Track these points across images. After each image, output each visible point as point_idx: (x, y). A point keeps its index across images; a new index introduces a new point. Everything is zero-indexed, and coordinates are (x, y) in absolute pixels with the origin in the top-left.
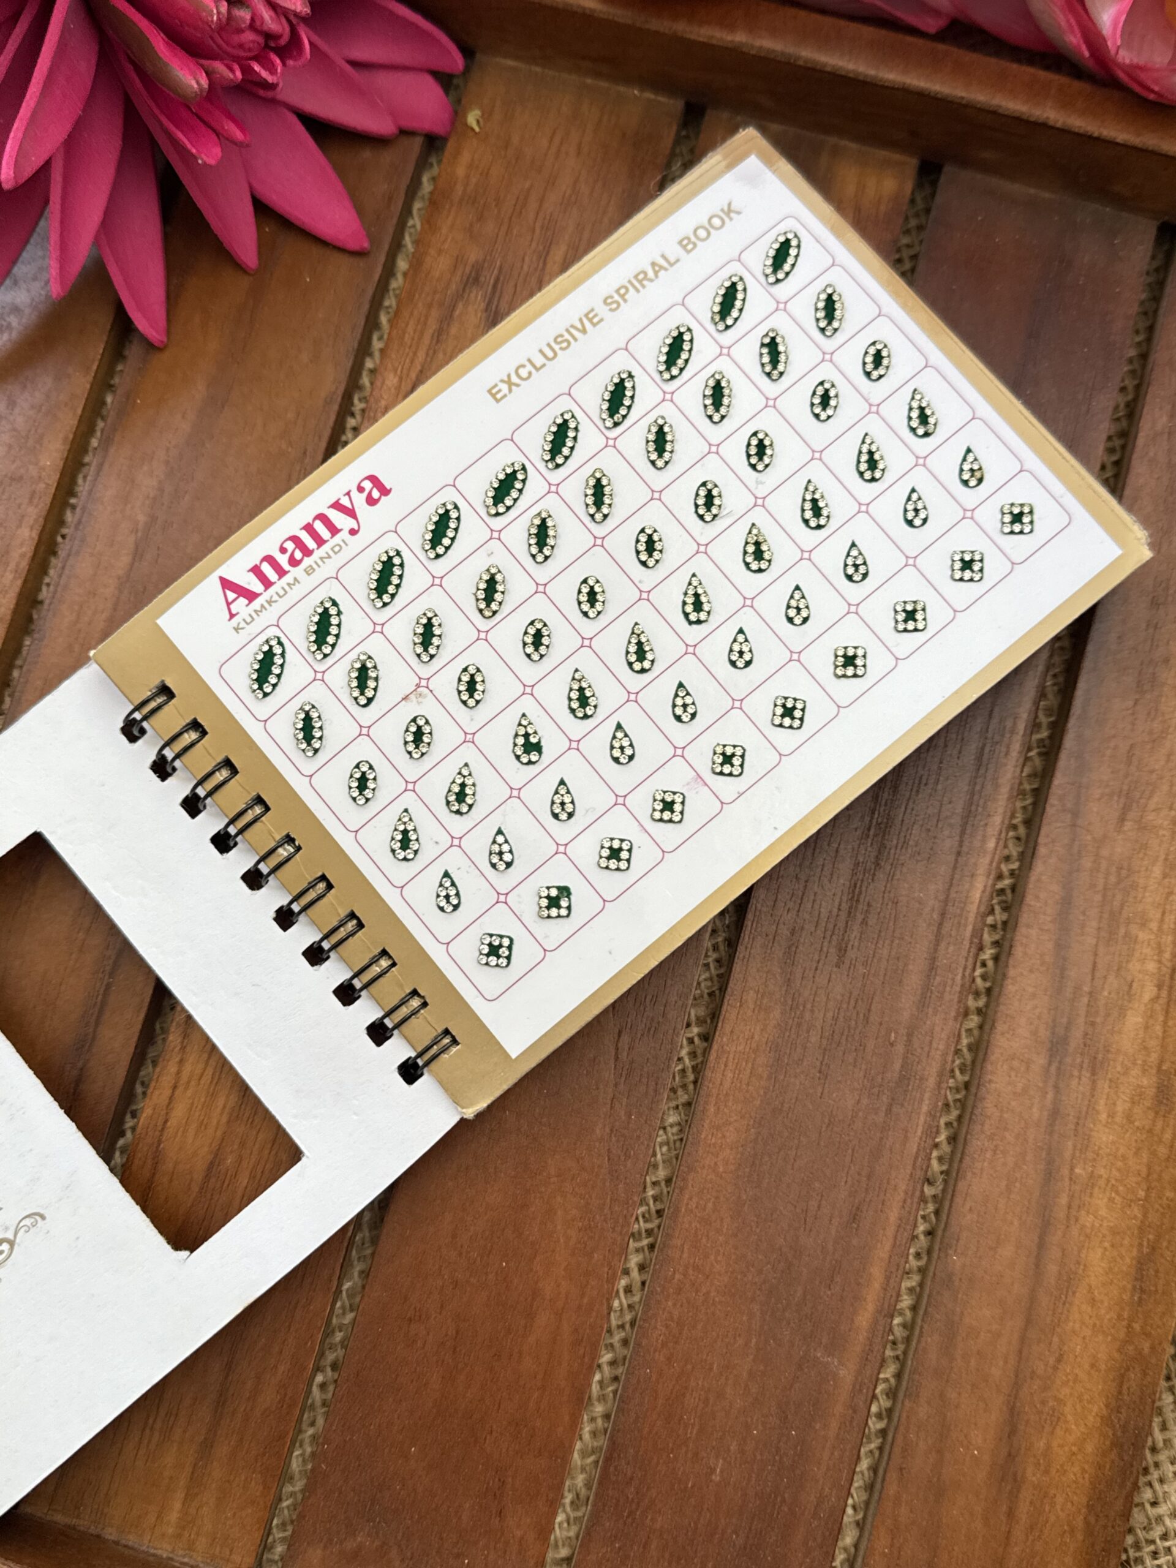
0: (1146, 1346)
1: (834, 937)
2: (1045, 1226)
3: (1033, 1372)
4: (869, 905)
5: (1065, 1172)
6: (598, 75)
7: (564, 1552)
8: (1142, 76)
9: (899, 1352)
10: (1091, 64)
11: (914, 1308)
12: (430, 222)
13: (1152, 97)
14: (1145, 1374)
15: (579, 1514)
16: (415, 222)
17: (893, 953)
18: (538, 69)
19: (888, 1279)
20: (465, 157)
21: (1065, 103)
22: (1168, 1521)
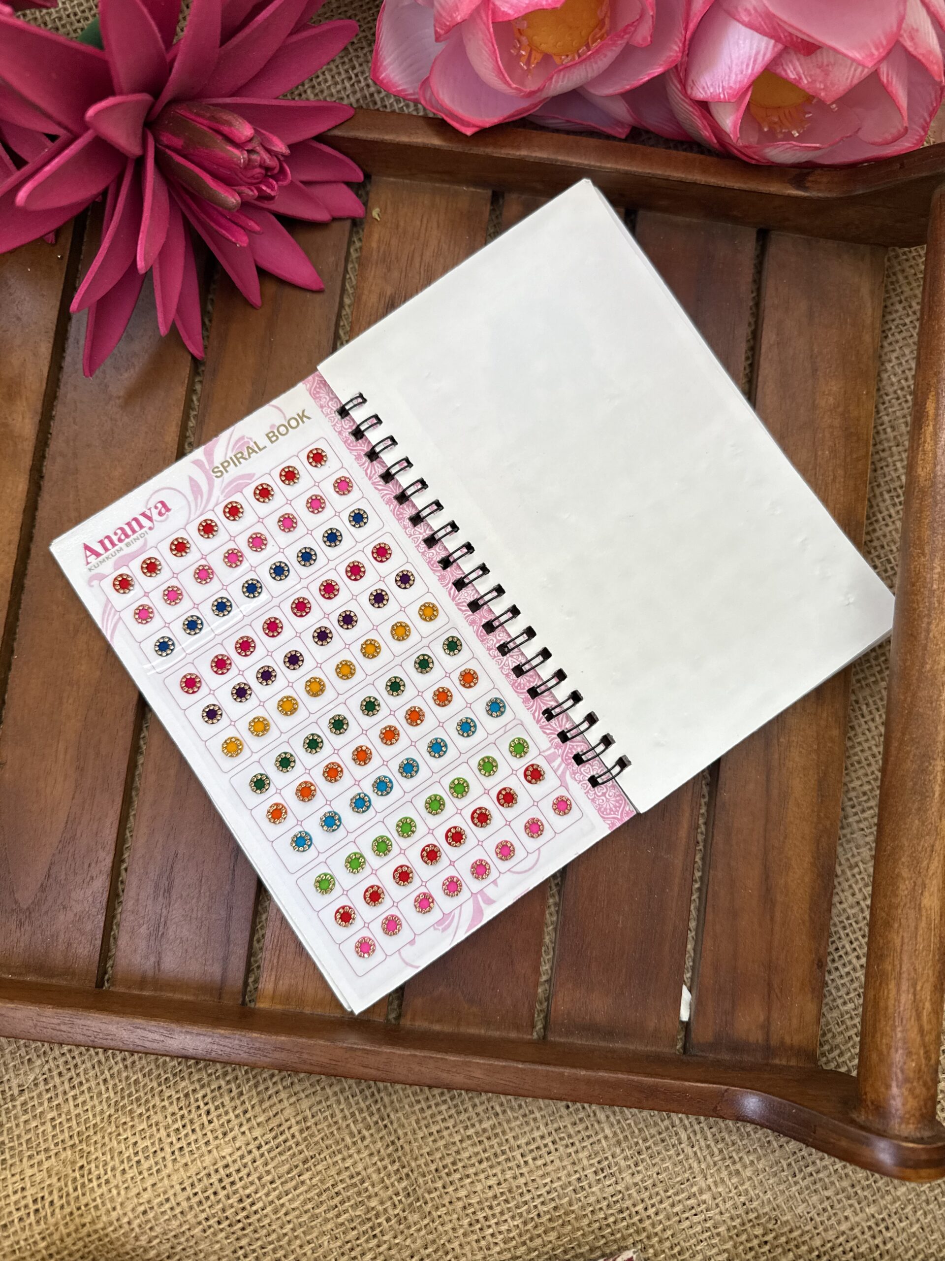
0: (828, 823)
2: (769, 771)
3: (773, 846)
5: (775, 741)
6: (443, 181)
7: (544, 978)
8: (749, 152)
9: (701, 847)
10: (717, 146)
11: (705, 824)
12: (361, 276)
13: (754, 162)
14: (829, 838)
15: (550, 956)
16: (351, 275)
18: (408, 181)
19: (692, 810)
20: (376, 236)
21: (704, 171)
22: (849, 910)
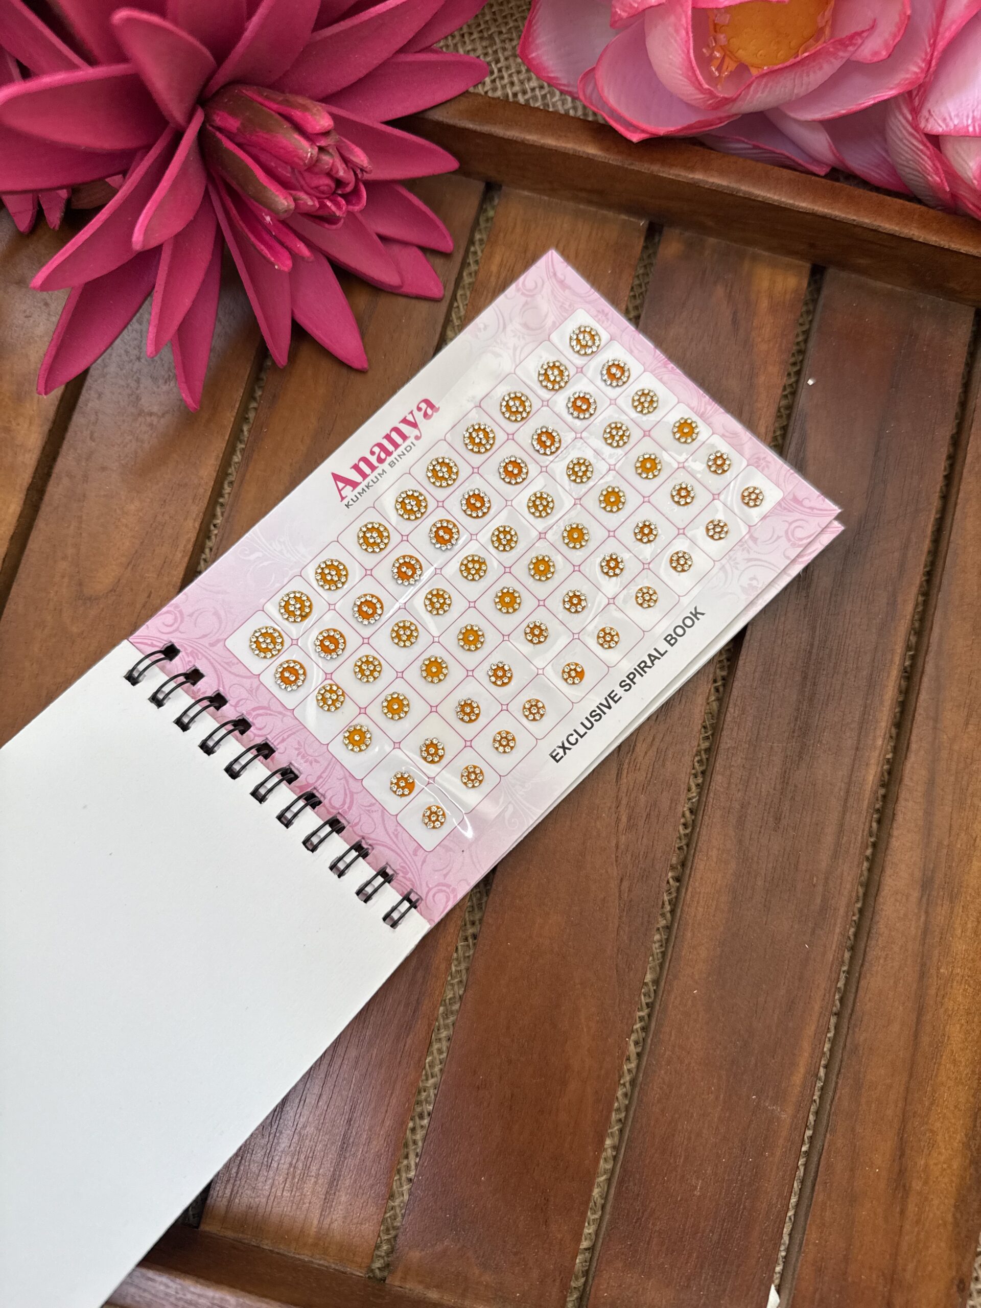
1: (772, 810)
2: (920, 1011)
3: (915, 1112)
4: (796, 786)
5: (934, 971)
17: (814, 820)
19: (813, 1050)
20: (497, 259)
